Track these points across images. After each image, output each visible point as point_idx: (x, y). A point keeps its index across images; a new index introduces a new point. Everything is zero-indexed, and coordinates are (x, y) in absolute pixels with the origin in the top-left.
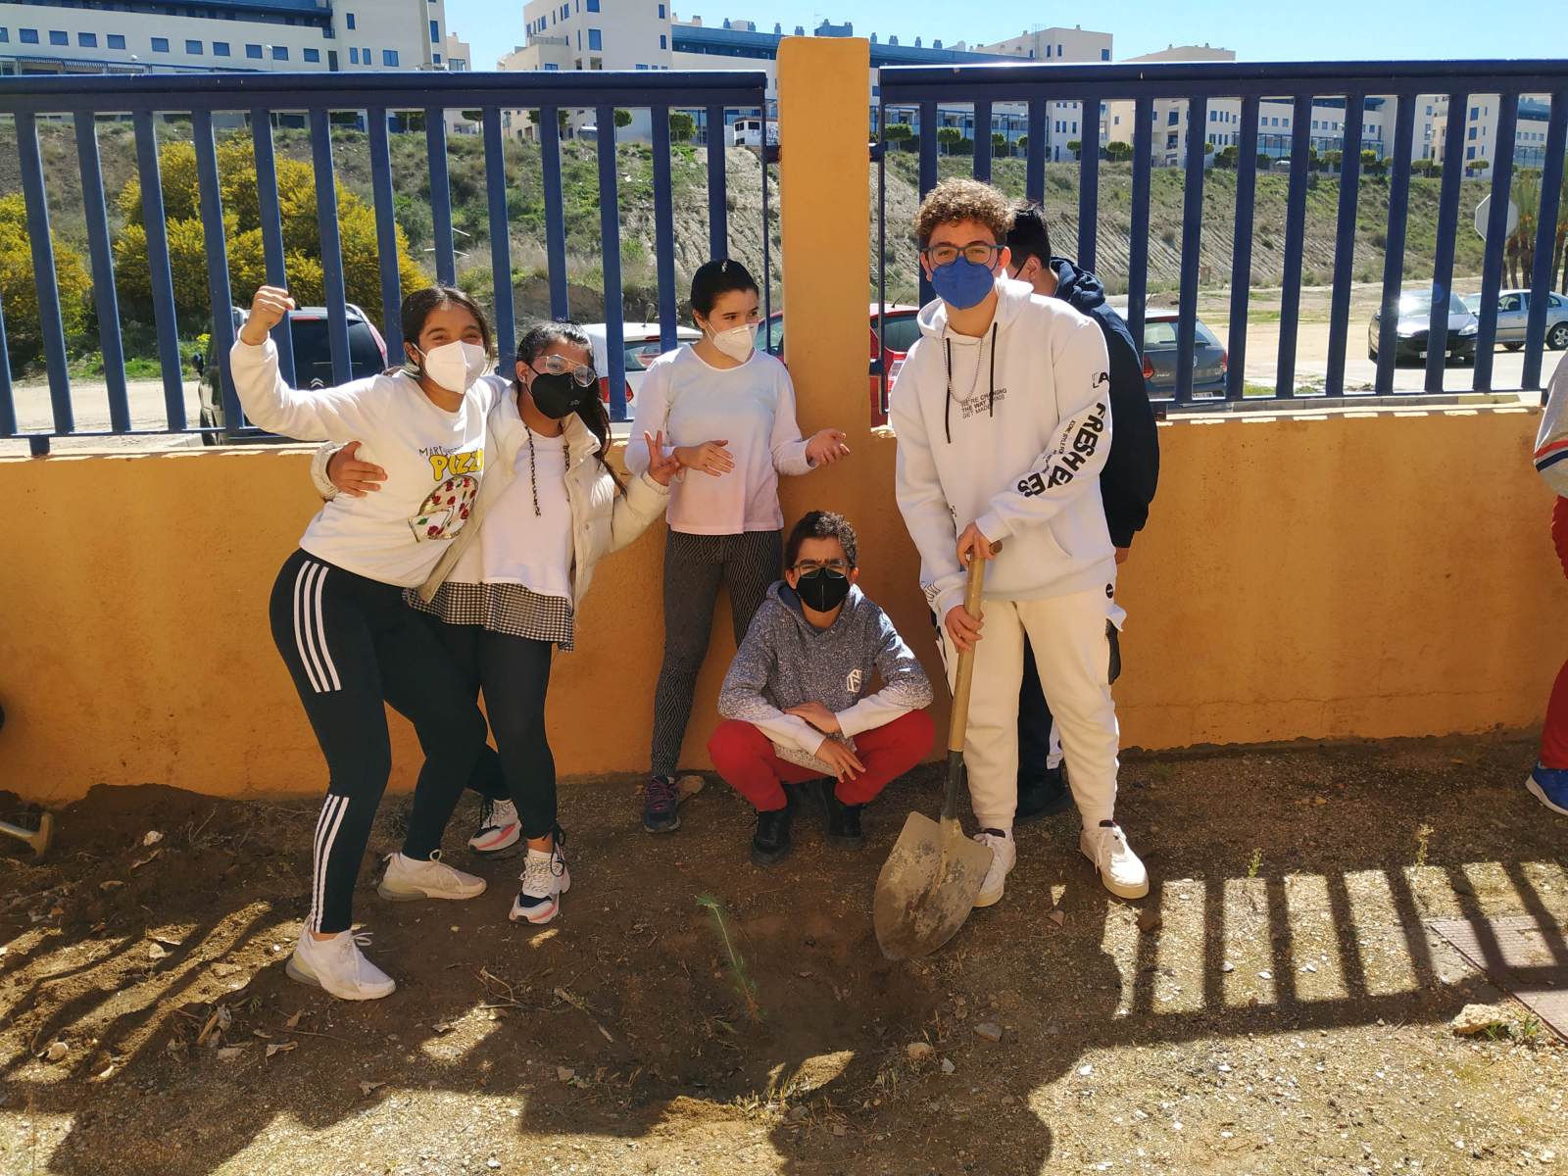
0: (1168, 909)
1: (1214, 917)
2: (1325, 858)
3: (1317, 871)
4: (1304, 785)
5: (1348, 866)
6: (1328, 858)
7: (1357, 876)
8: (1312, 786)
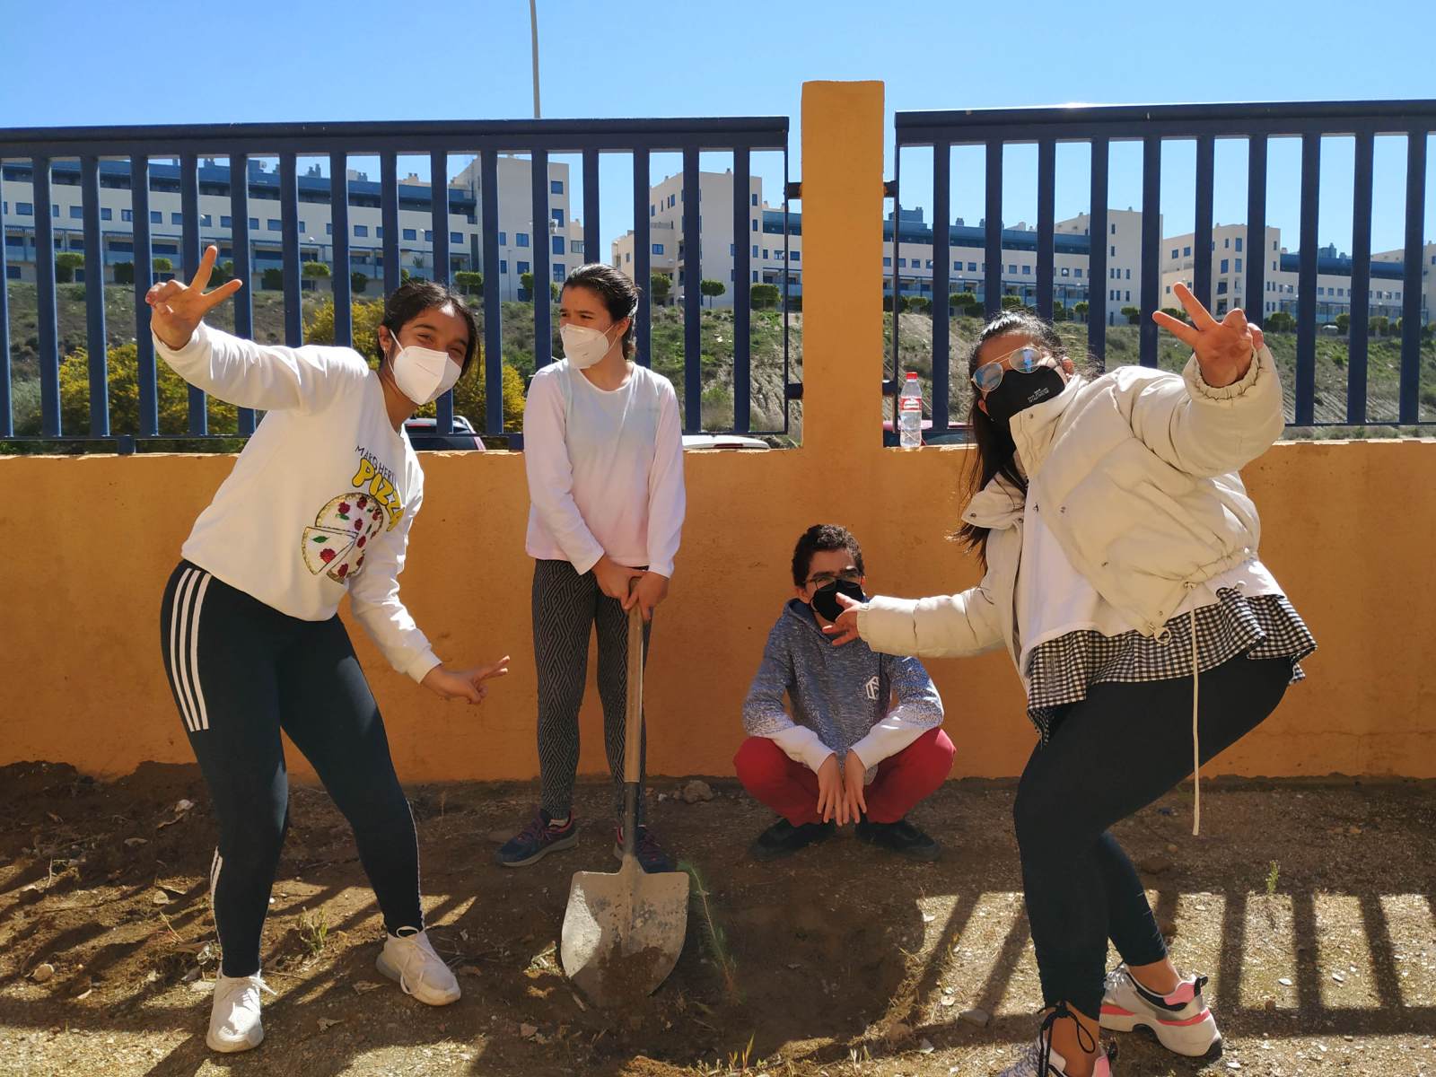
0: (1182, 918)
1: (1233, 928)
2: (1357, 881)
3: (1349, 892)
4: (1338, 818)
5: (1383, 889)
6: (1362, 881)
7: (1394, 898)
8: (1347, 819)
